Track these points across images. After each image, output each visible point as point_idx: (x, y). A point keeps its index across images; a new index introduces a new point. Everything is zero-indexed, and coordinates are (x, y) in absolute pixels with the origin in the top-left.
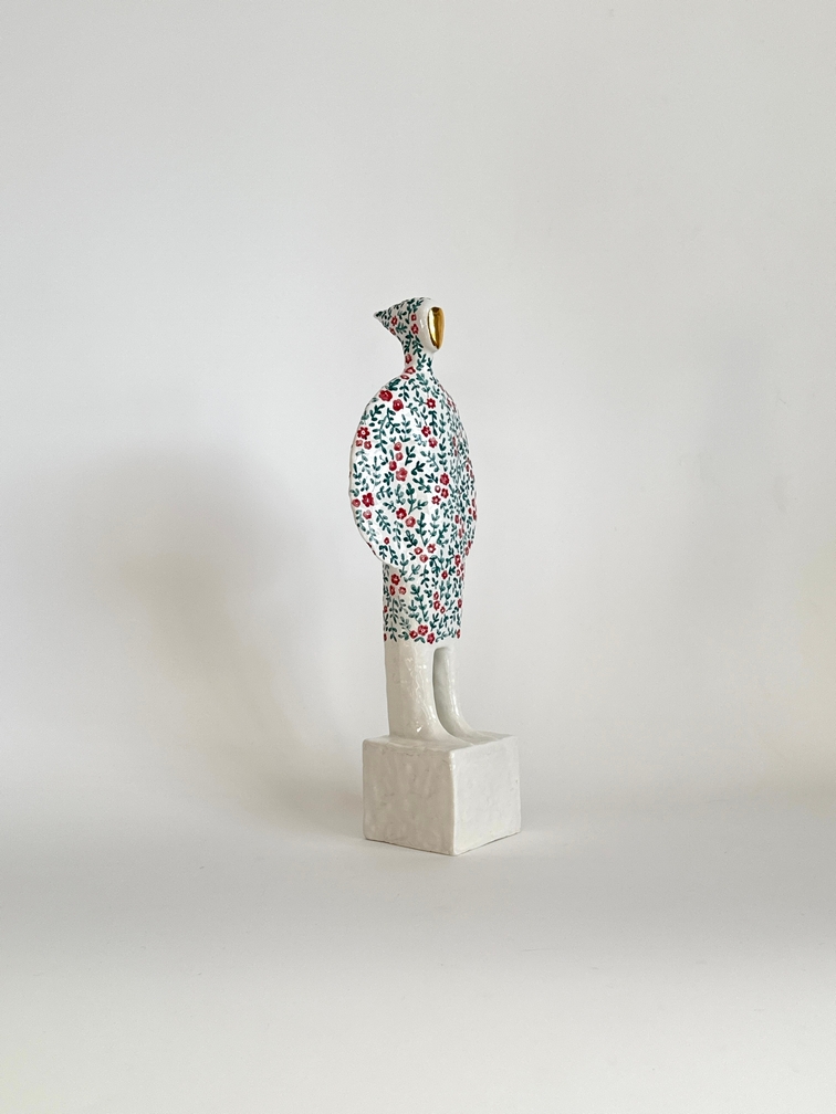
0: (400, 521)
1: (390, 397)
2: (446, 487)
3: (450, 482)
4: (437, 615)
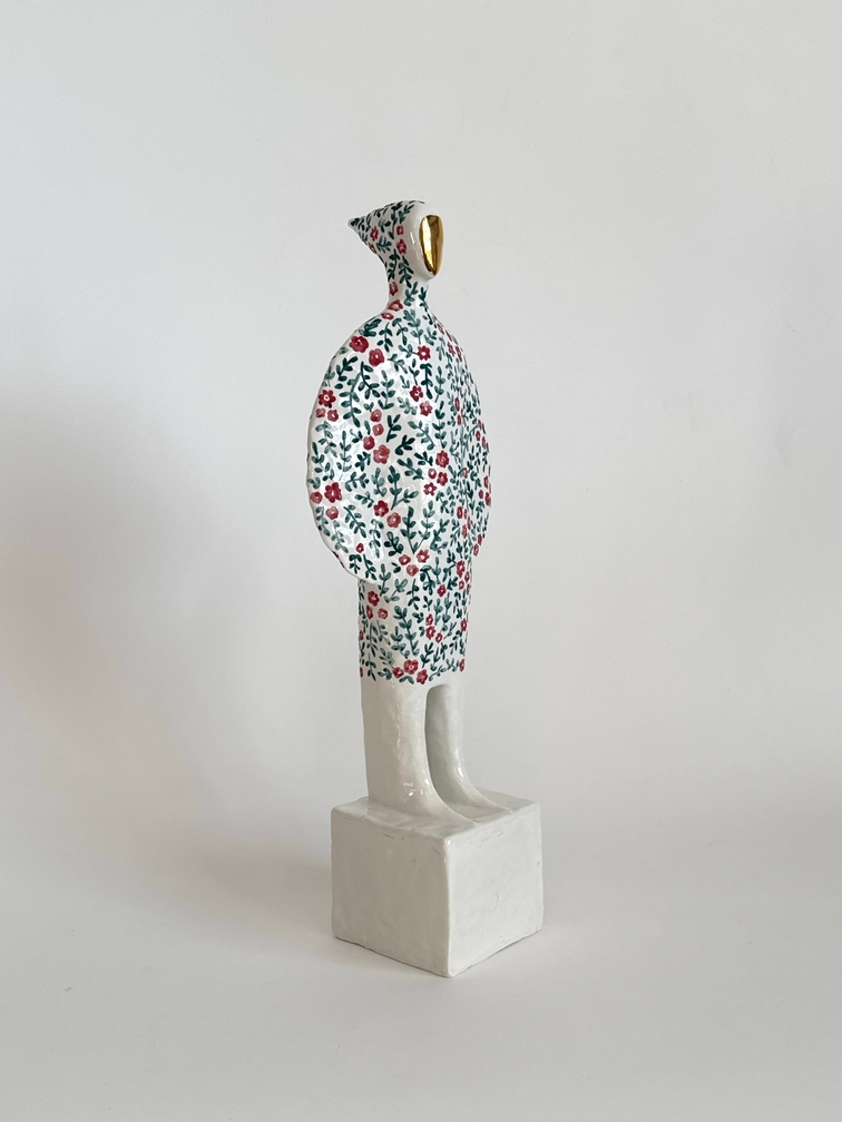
0: (378, 518)
1: (366, 345)
2: (444, 470)
3: (450, 463)
4: (431, 645)
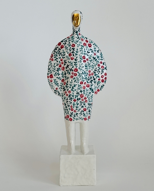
2: (76, 73)
3: (78, 71)
4: (73, 113)
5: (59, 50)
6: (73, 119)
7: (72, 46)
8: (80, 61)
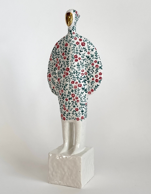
0: (58, 82)
2: (67, 72)
3: (69, 70)
4: (65, 112)
5: (56, 50)
6: (66, 118)
7: (65, 45)
8: (72, 60)
